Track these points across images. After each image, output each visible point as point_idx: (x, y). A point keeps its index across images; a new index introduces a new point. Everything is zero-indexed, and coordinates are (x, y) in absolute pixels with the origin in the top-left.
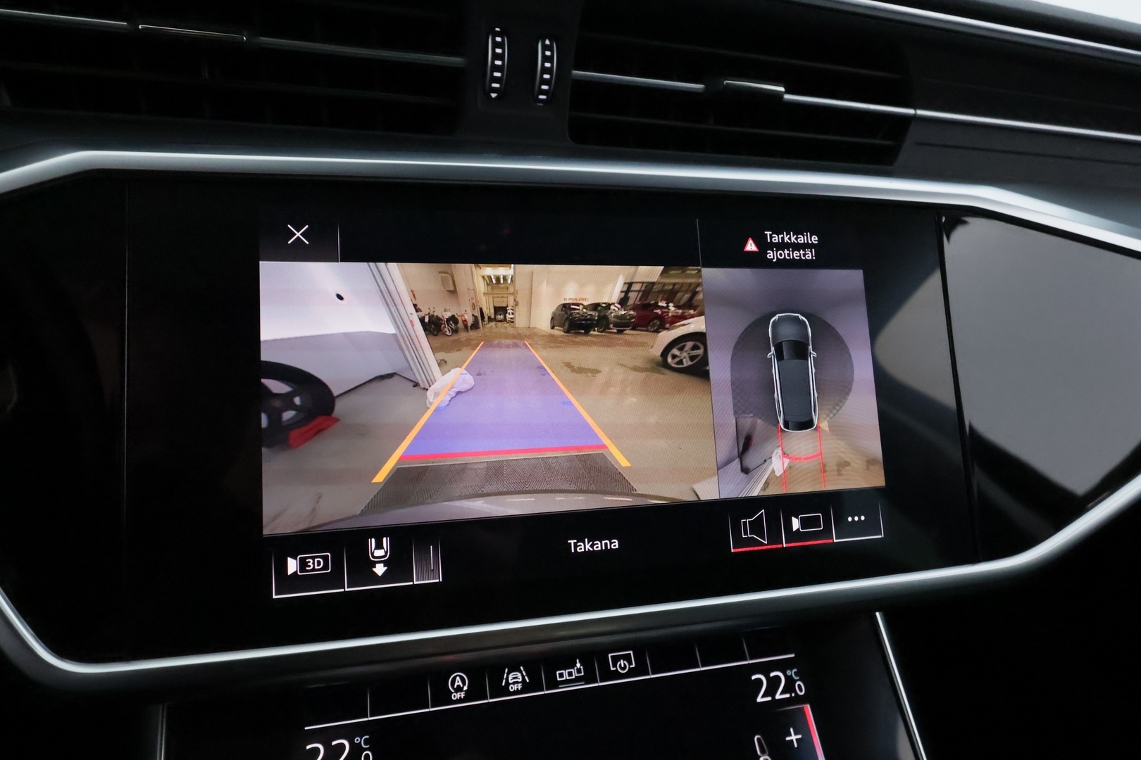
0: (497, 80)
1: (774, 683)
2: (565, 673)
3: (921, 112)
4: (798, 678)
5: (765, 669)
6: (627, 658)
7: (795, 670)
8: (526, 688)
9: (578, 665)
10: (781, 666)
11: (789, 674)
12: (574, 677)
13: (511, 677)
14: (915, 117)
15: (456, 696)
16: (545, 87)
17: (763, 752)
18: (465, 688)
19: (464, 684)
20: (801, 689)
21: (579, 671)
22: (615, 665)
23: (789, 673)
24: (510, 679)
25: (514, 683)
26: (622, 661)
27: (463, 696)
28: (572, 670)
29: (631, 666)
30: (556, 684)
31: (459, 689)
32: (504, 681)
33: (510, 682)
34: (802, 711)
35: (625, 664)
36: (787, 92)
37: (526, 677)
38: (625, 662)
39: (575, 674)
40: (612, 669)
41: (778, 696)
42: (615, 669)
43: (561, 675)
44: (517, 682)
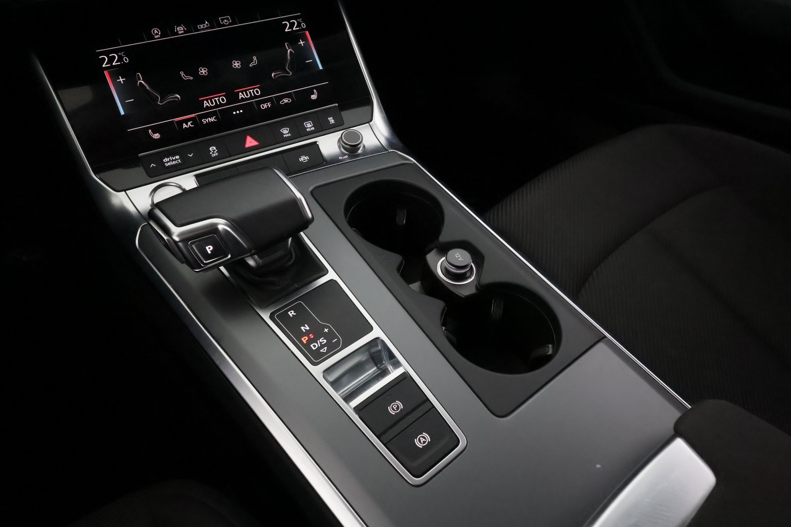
1: (292, 25)
2: (202, 26)
4: (302, 21)
5: (288, 20)
6: (227, 19)
7: (300, 18)
8: (185, 32)
9: (207, 23)
10: (295, 18)
12: (205, 27)
13: (178, 29)
15: (156, 36)
17: (289, 48)
18: (160, 34)
19: (159, 32)
20: (304, 26)
21: (207, 25)
22: (222, 22)
23: (298, 20)
25: (180, 31)
27: (159, 36)
28: (204, 25)
29: (230, 22)
30: (199, 30)
31: (157, 34)
32: (176, 30)
34: (305, 34)
35: (226, 21)
37: (185, 28)
41: (294, 29)
43: (200, 27)
44: (182, 30)
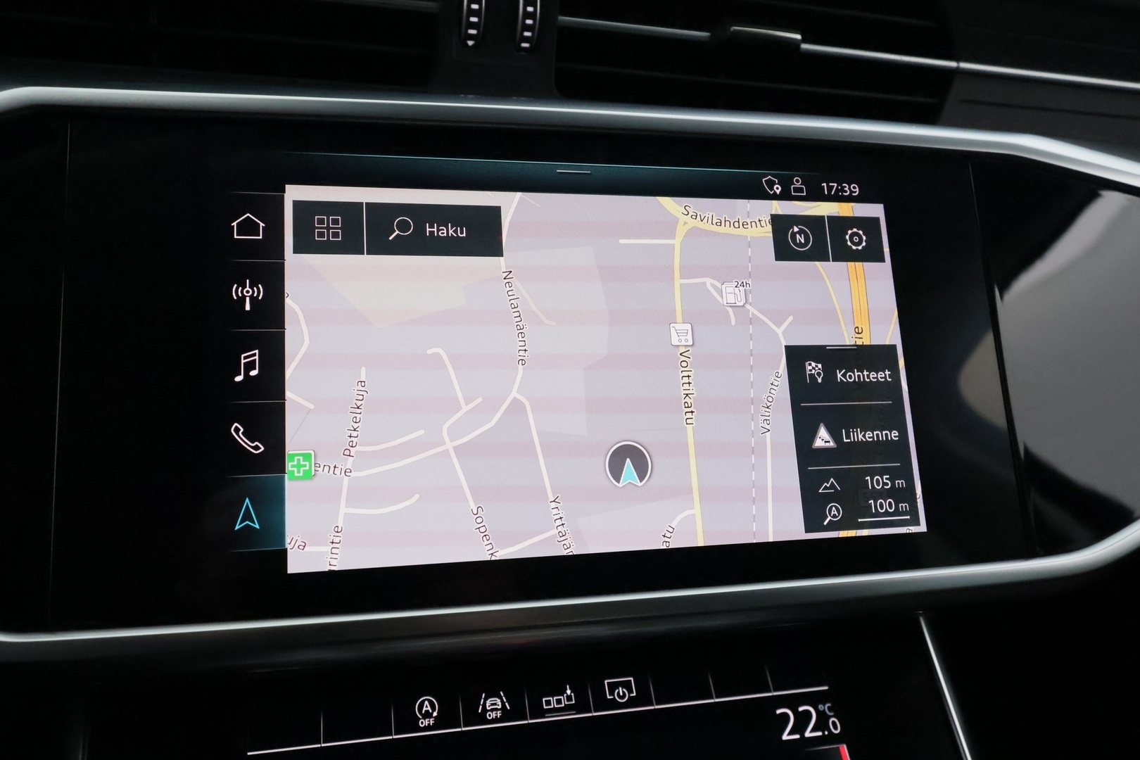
0: (473, 26)
1: (803, 720)
2: (553, 700)
3: (964, 65)
4: (832, 714)
5: (792, 702)
6: (627, 685)
7: (829, 705)
8: (506, 716)
9: (569, 692)
10: (812, 699)
11: (822, 709)
12: (563, 705)
13: (488, 703)
14: (957, 71)
15: (424, 723)
16: (527, 34)
18: (435, 714)
19: (434, 709)
20: (836, 728)
21: (569, 698)
22: (612, 693)
23: (821, 707)
24: (487, 705)
25: (492, 710)
26: (620, 689)
27: (432, 722)
28: (562, 697)
29: (631, 695)
30: (543, 713)
31: (427, 715)
32: (481, 707)
33: (488, 708)
34: (837, 752)
35: (623, 692)
36: (804, 40)
37: (507, 704)
38: (624, 690)
39: (564, 702)
40: (609, 697)
41: (808, 734)
42: (612, 697)
43: (548, 703)
44: (497, 710)
